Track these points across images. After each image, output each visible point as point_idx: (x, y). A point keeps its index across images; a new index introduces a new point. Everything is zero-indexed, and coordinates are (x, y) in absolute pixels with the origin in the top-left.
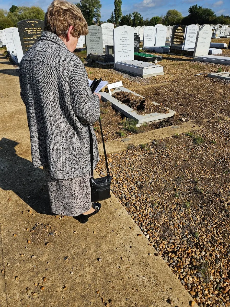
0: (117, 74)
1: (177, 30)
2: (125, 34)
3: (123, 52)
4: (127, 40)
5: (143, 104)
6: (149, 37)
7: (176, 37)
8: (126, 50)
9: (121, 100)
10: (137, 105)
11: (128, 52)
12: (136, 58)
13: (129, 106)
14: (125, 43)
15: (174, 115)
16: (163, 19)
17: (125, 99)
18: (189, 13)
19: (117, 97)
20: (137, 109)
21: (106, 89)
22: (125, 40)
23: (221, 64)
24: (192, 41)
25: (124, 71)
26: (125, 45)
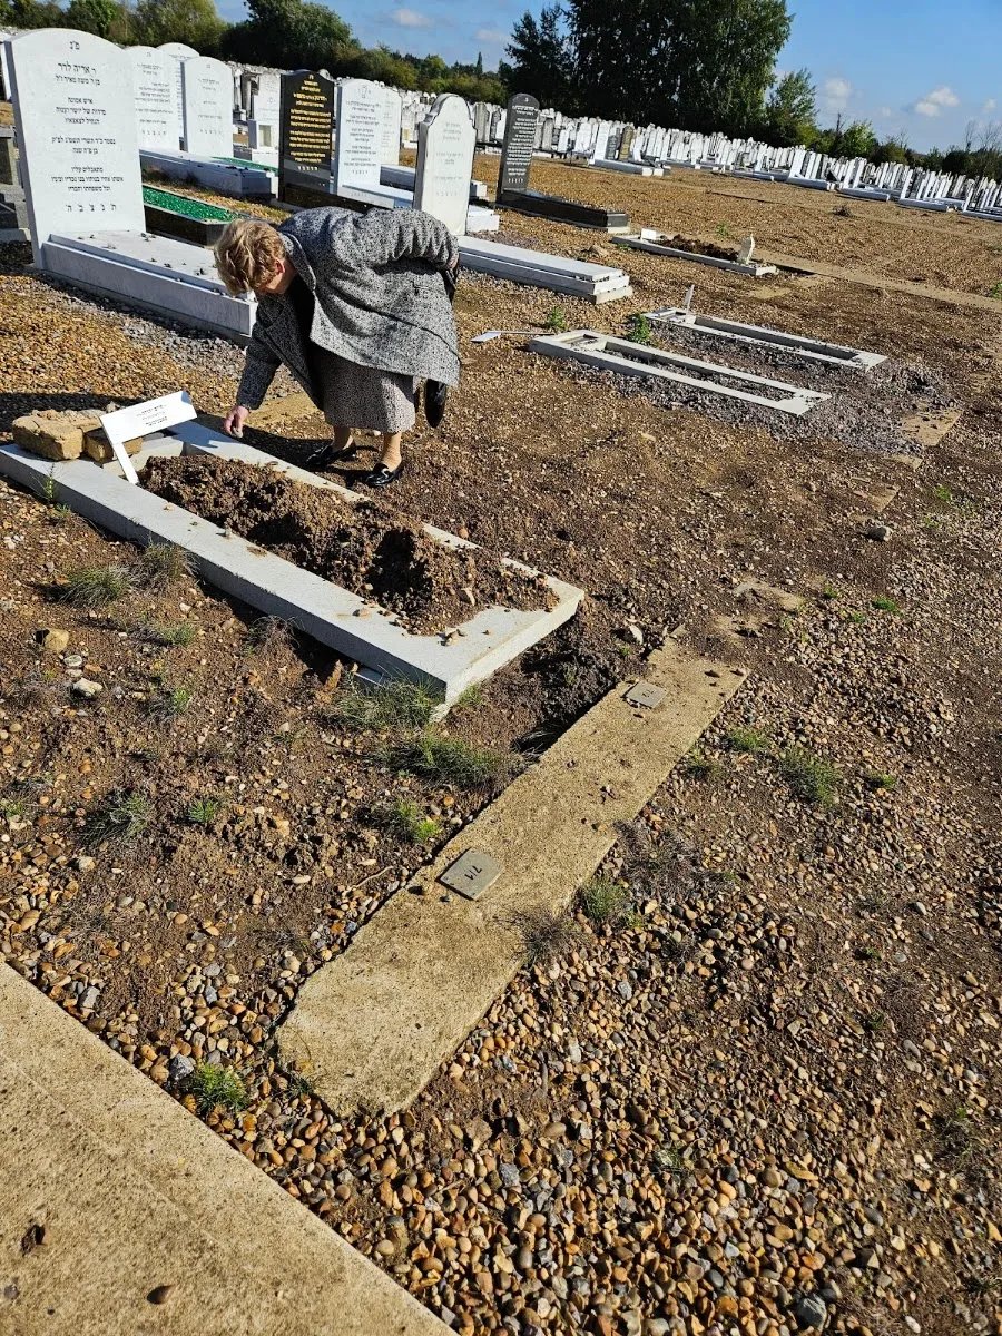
0: (76, 312)
1: (299, 96)
2: (83, 81)
3: (78, 184)
4: (99, 116)
5: (413, 560)
6: (151, 105)
7: (300, 129)
8: (95, 174)
9: (235, 527)
10: (366, 564)
11: (106, 184)
12: (158, 223)
13: (309, 568)
14: (84, 130)
15: (580, 608)
16: (133, 12)
17: (266, 518)
18: (251, 11)
19: (198, 502)
20: (369, 587)
21: (91, 441)
22: (82, 115)
23: (540, 288)
24: (364, 156)
25: (115, 297)
26: (88, 141)
